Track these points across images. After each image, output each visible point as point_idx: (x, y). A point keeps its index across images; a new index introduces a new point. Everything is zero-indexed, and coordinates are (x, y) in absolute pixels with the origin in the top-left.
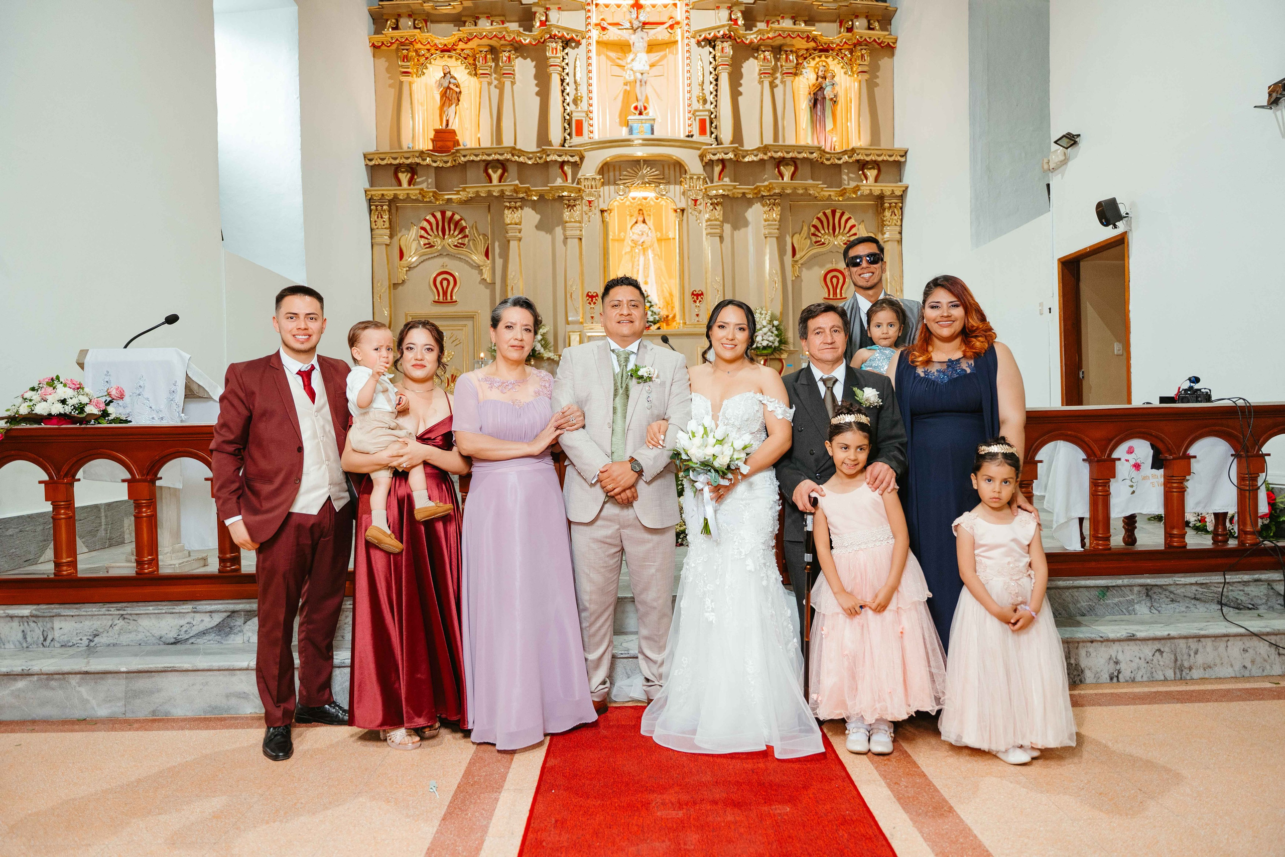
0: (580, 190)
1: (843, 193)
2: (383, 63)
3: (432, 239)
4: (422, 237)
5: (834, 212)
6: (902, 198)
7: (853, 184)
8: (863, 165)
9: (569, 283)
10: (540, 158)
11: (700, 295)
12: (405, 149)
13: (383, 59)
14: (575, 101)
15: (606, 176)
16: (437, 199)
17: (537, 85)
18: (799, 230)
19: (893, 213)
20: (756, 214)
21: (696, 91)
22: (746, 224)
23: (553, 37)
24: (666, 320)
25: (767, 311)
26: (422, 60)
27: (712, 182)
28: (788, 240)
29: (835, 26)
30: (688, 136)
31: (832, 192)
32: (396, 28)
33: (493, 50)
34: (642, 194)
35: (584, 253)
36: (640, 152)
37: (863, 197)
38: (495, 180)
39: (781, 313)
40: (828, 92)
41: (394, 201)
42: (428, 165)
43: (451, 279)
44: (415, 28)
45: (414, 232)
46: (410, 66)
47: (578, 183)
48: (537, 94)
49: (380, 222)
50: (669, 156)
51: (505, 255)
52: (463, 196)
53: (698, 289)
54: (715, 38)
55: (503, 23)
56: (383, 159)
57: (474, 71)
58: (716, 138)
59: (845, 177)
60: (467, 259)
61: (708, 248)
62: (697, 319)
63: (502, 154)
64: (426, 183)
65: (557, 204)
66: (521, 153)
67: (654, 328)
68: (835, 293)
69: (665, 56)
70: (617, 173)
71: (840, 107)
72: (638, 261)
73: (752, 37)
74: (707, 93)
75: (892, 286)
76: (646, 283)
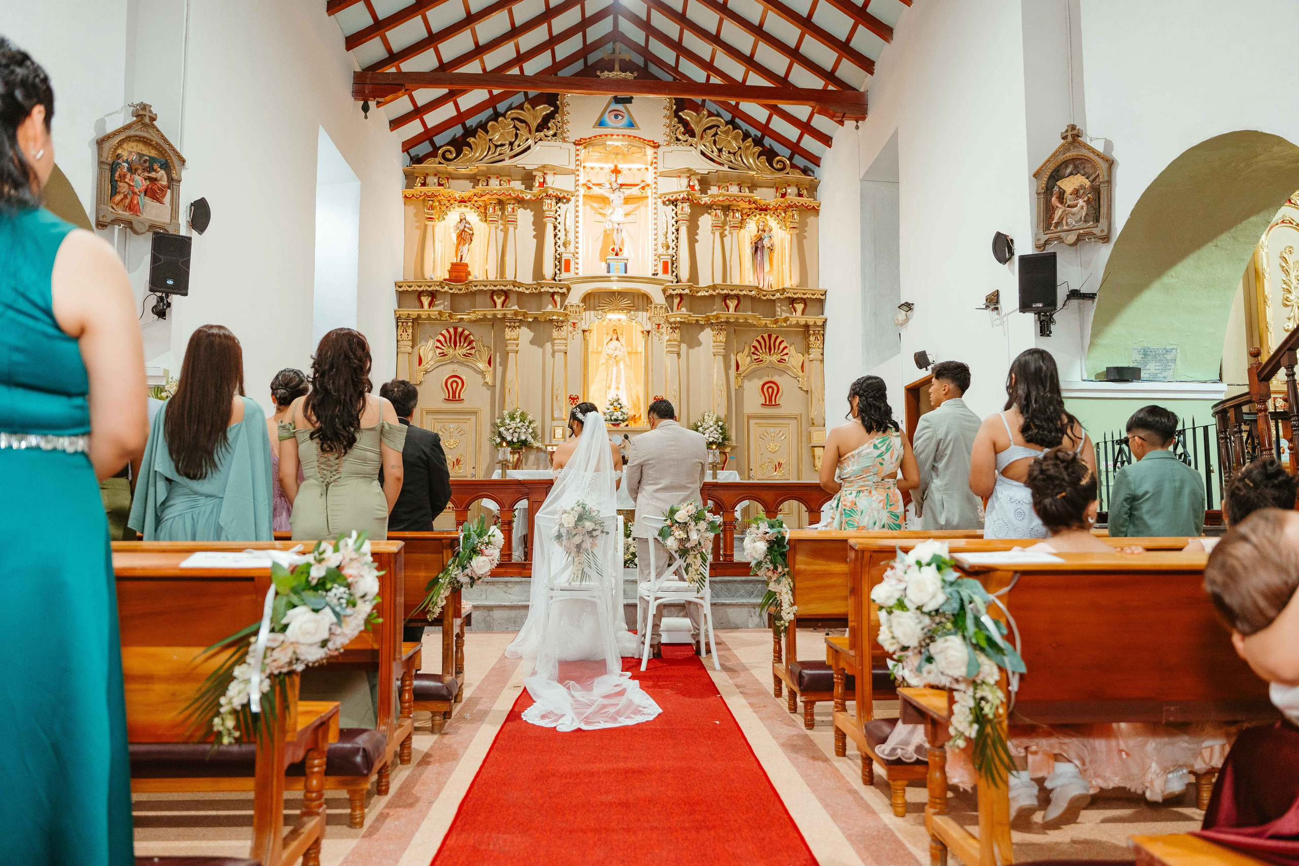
0: (566, 315)
1: (776, 322)
2: (411, 209)
3: (445, 350)
4: (437, 347)
5: (770, 336)
6: (823, 326)
7: (784, 315)
8: (792, 301)
9: (555, 388)
10: (536, 289)
12: (429, 280)
13: (412, 207)
14: (565, 245)
15: (587, 303)
16: (451, 318)
17: (534, 230)
18: (741, 349)
19: (816, 338)
20: (707, 336)
21: (661, 239)
22: (699, 344)
23: (548, 196)
24: (634, 418)
25: (714, 413)
26: (444, 208)
27: (672, 310)
28: (733, 358)
29: (774, 190)
30: (654, 275)
31: (768, 321)
32: (424, 184)
33: (500, 202)
34: (616, 317)
35: (568, 363)
36: (615, 286)
37: (790, 326)
38: (499, 306)
39: (726, 416)
40: (766, 243)
41: (416, 320)
42: (445, 292)
43: (459, 381)
44: (440, 185)
45: (431, 343)
46: (435, 214)
47: (565, 309)
48: (535, 237)
49: (405, 335)
50: (638, 290)
51: (504, 363)
52: (473, 316)
54: (677, 200)
55: (509, 181)
56: (410, 287)
57: (485, 217)
58: (676, 276)
59: (778, 309)
60: (474, 366)
61: (669, 361)
63: (505, 286)
64: (442, 305)
65: (548, 325)
66: (521, 285)
67: (623, 425)
68: (770, 400)
69: (639, 207)
70: (597, 301)
71: (775, 254)
72: (612, 370)
73: (705, 199)
74: (670, 240)
75: (816, 396)
76: (618, 388)
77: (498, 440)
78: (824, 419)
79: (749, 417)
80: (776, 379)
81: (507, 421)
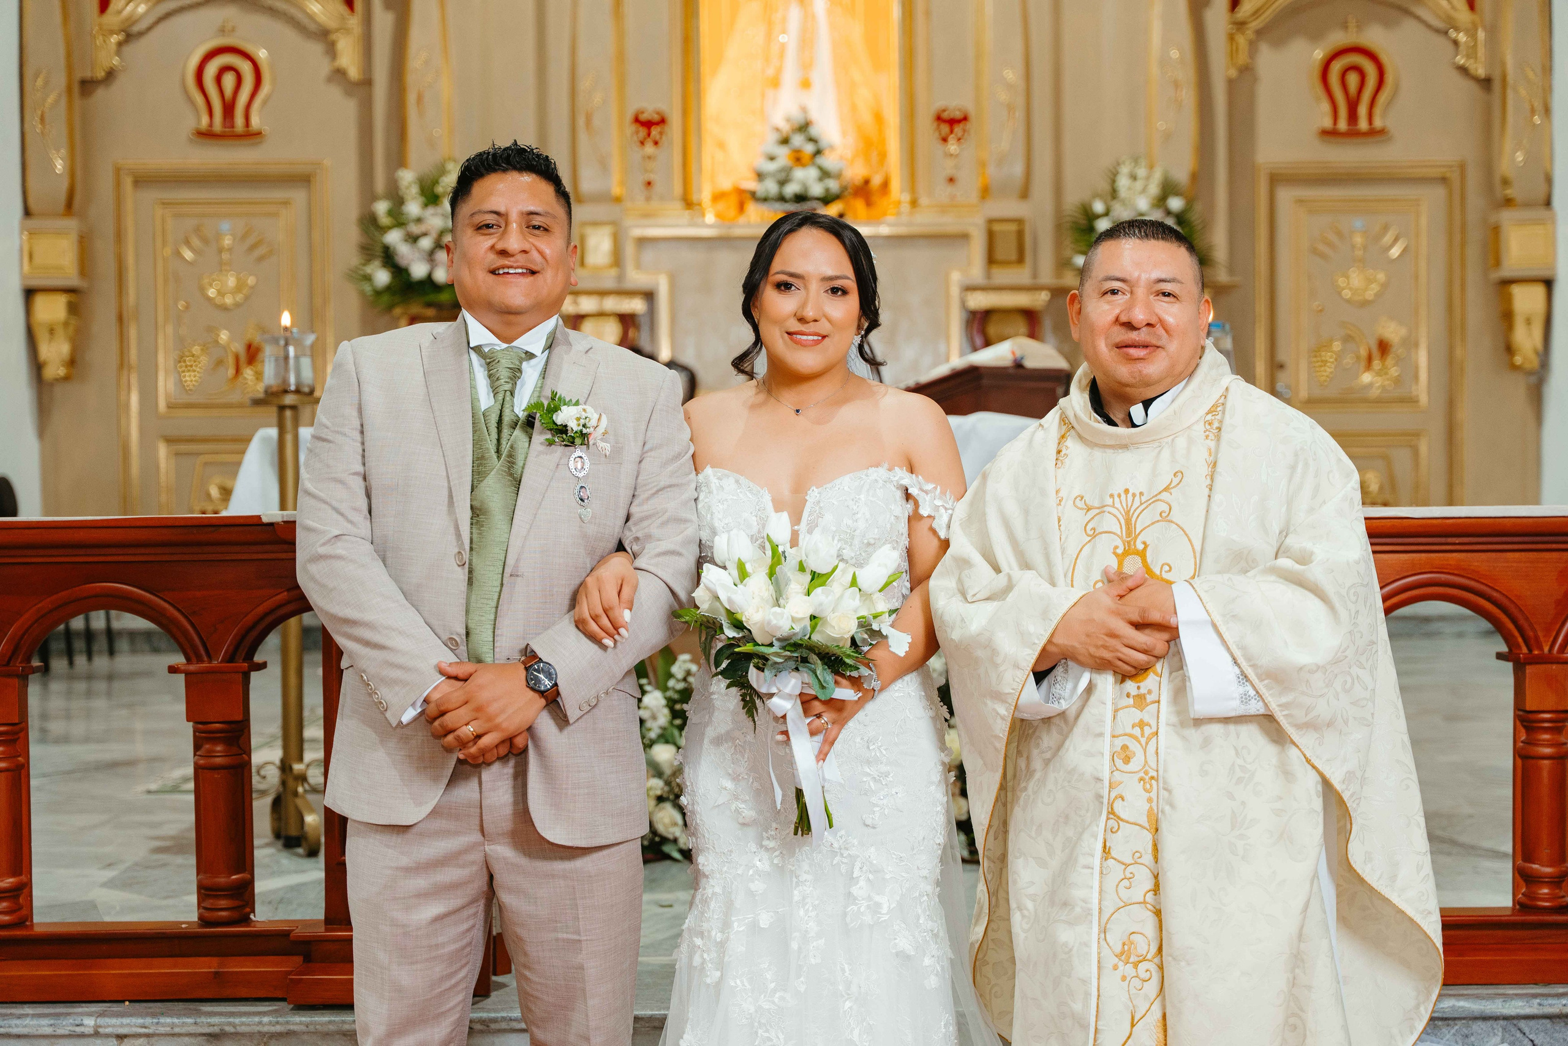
9: (584, 85)
11: (959, 121)
24: (864, 191)
25: (1151, 167)
39: (1194, 177)
43: (246, 67)
53: (954, 104)
60: (293, 11)
62: (950, 189)
68: (1353, 116)
72: (784, 20)
75: (1518, 96)
76: (806, 84)
77: (382, 277)
78: (1549, 180)
79: (1276, 179)
80: (1375, 37)
81: (413, 208)
